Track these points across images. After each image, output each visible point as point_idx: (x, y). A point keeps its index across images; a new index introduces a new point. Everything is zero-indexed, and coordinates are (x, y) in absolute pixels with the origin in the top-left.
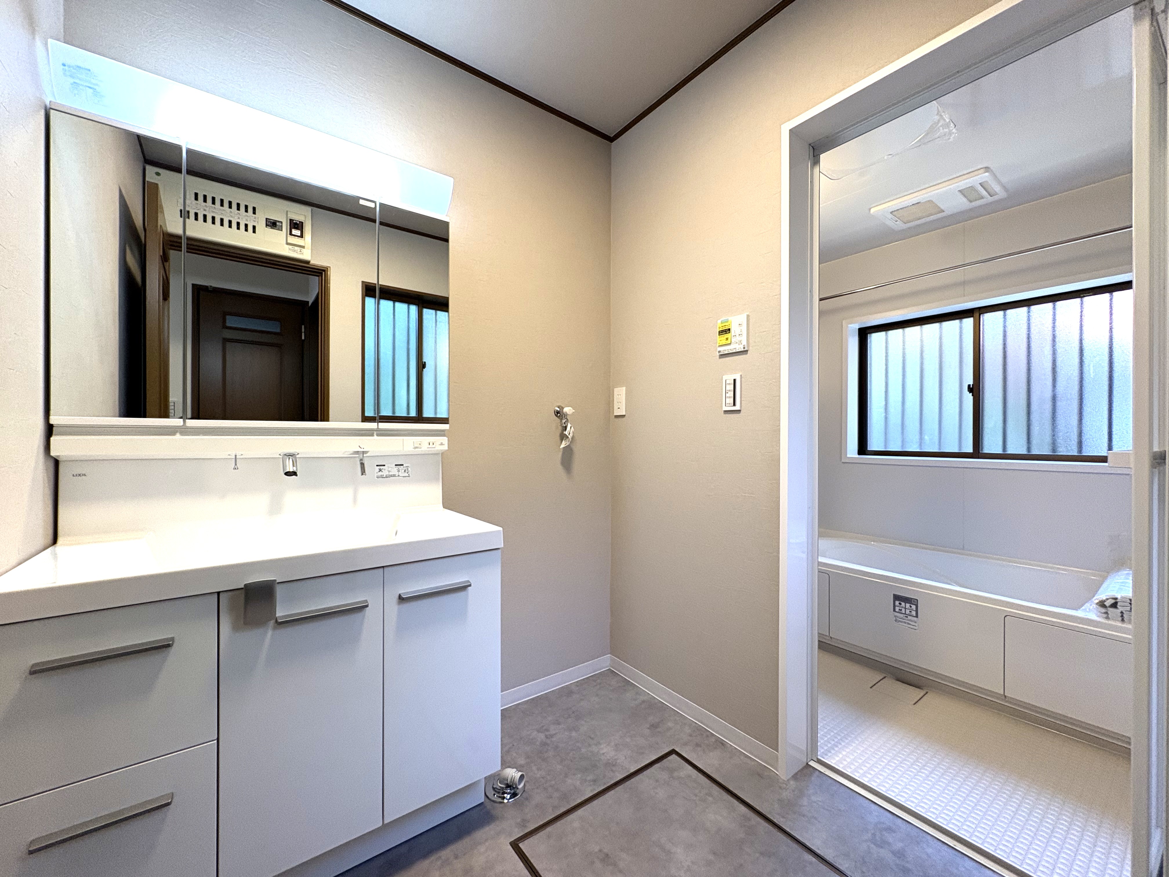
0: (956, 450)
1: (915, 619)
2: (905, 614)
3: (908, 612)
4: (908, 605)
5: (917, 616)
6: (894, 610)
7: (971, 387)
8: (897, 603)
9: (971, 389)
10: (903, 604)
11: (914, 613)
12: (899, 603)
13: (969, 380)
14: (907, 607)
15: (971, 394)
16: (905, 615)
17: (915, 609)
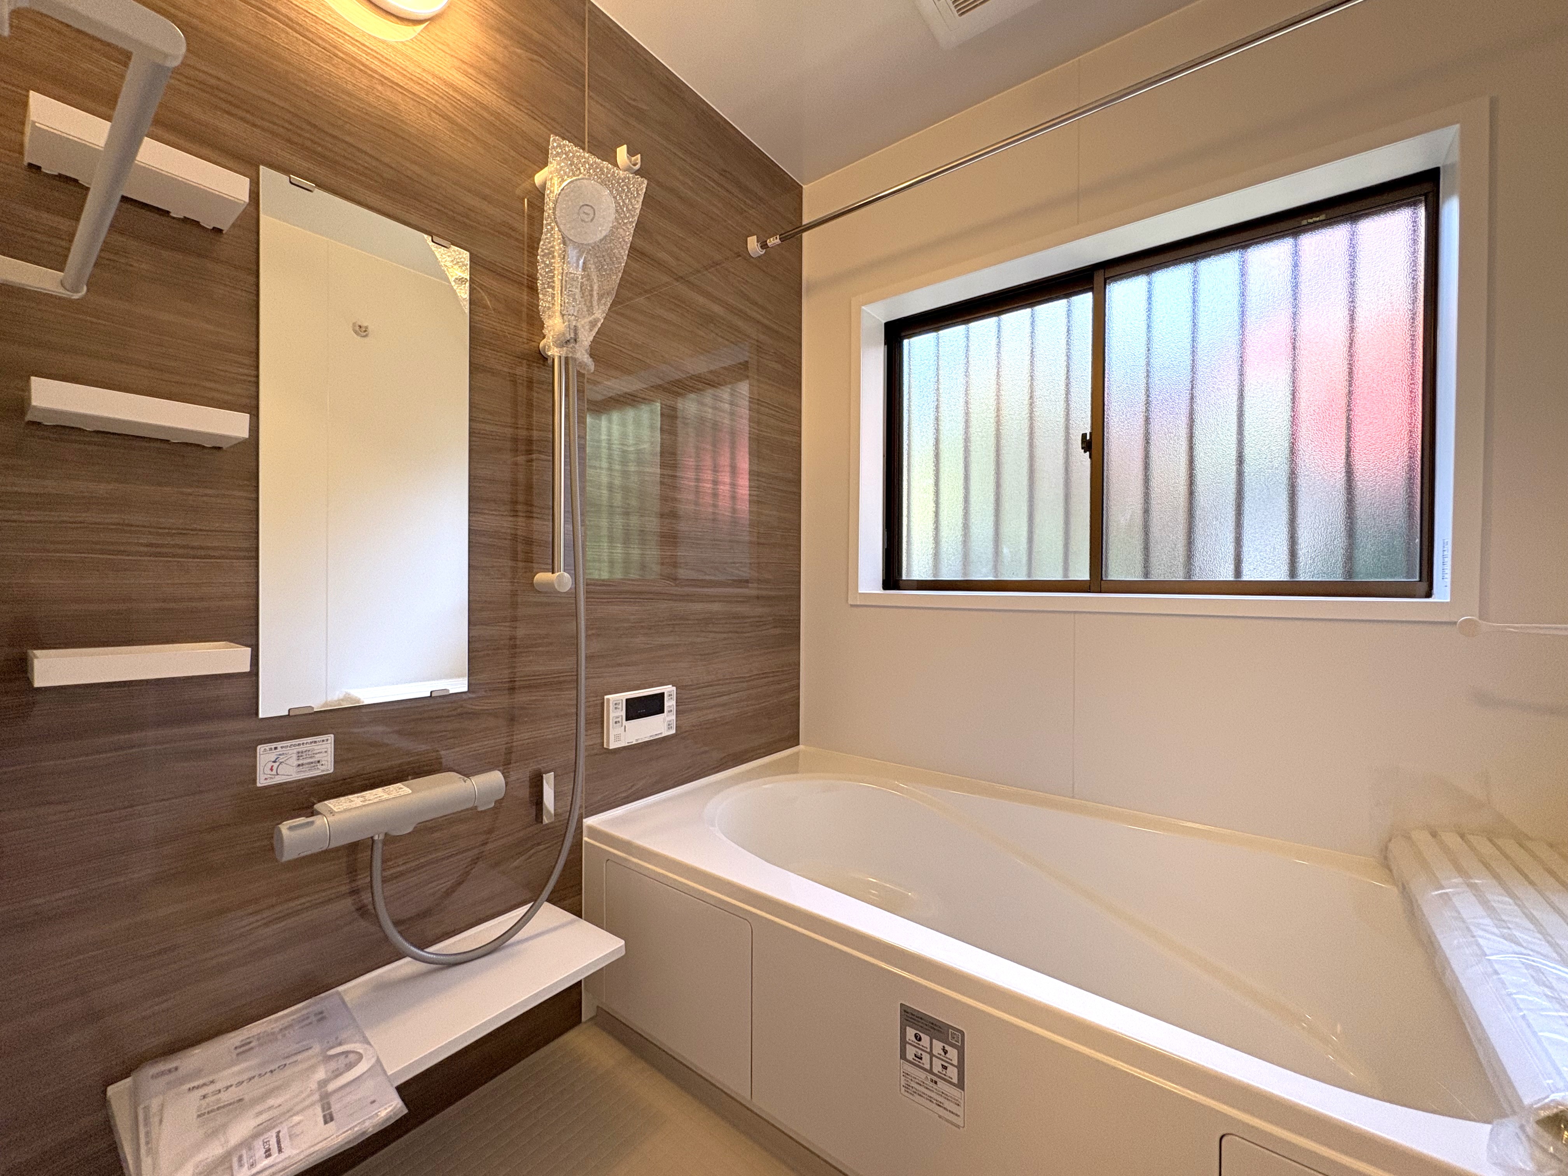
0: (1058, 576)
1: (955, 1092)
2: (931, 1071)
3: (937, 1068)
4: (938, 1046)
5: (961, 1085)
6: (903, 1056)
7: (1088, 438)
8: (911, 1033)
9: (1087, 445)
10: (926, 1039)
11: (953, 1073)
12: (916, 1036)
13: (1083, 425)
14: (934, 1052)
15: (1088, 453)
16: (930, 1076)
17: (955, 1062)
